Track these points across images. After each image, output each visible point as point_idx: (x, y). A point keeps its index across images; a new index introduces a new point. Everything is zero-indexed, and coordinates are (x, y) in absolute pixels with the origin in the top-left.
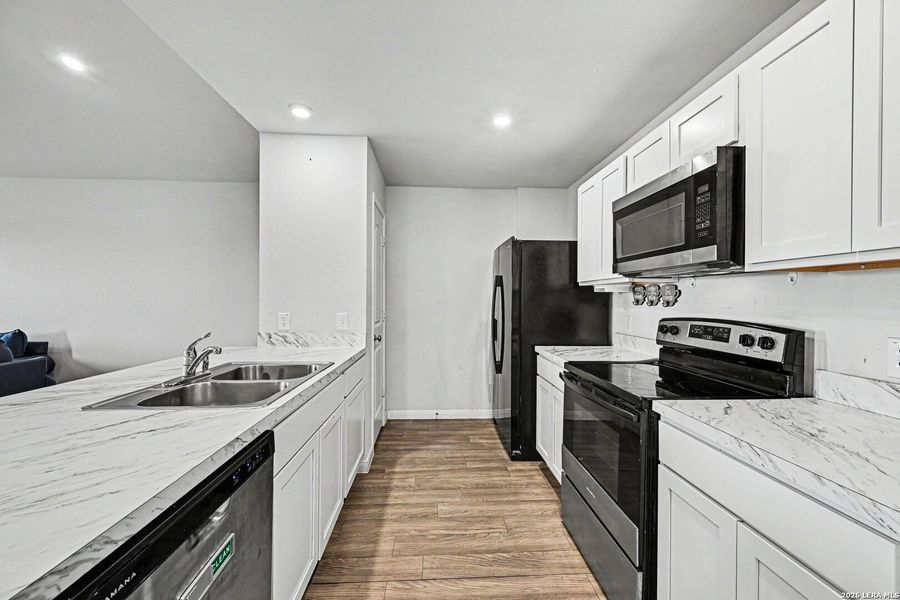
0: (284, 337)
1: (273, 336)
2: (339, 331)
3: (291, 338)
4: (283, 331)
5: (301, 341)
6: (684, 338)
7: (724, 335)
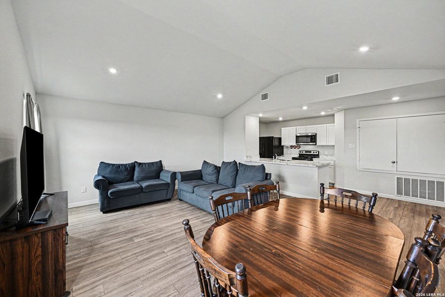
6: (304, 153)
7: (311, 152)
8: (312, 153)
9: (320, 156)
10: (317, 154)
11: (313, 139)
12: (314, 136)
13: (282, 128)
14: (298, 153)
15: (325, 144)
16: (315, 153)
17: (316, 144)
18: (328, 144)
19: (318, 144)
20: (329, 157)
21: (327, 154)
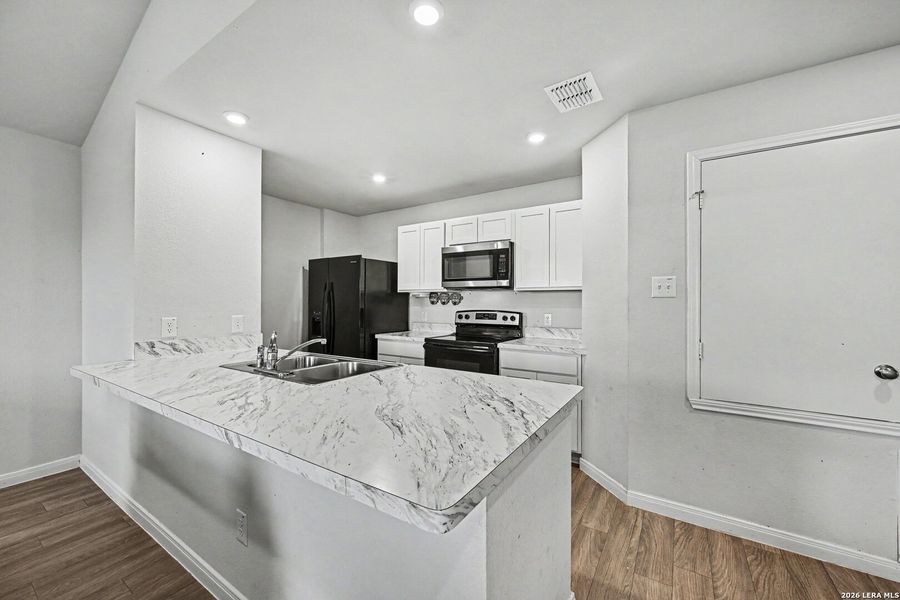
0: (171, 345)
1: (157, 345)
2: (234, 334)
3: (182, 345)
4: (169, 338)
5: (193, 347)
6: (473, 320)
7: (494, 317)
8: (499, 321)
9: (527, 333)
10: (516, 323)
11: (502, 263)
12: (504, 251)
13: (401, 229)
14: (453, 319)
15: (544, 285)
16: (509, 322)
17: (510, 287)
18: (555, 285)
19: (518, 286)
20: (557, 336)
21: (550, 324)
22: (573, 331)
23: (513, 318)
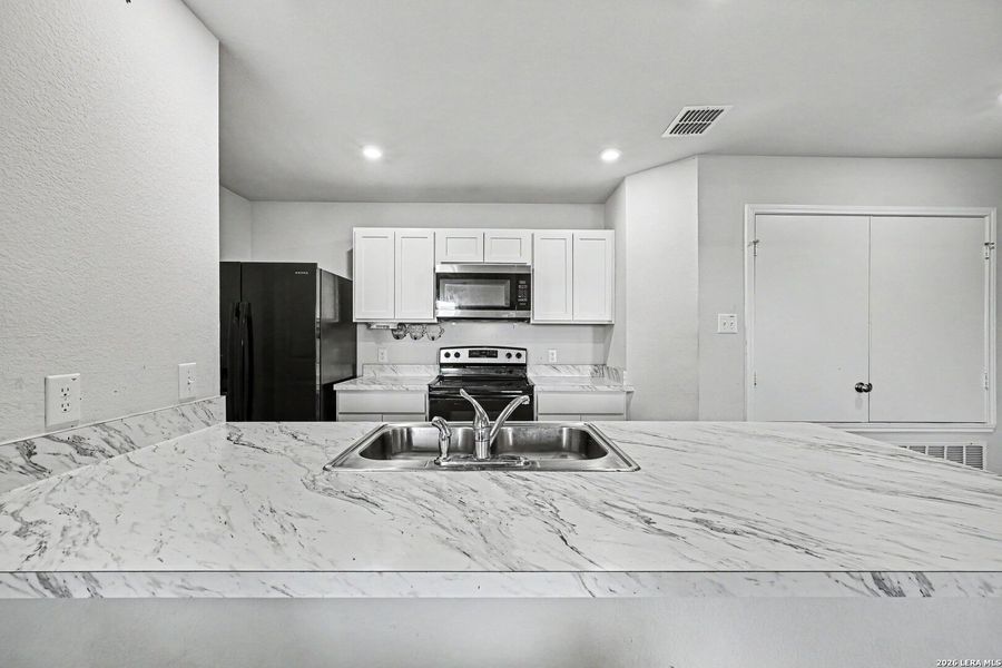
0: (72, 441)
1: (41, 446)
2: (184, 402)
4: (66, 426)
5: (117, 440)
6: (464, 358)
7: (494, 354)
8: (501, 359)
9: (530, 372)
10: (522, 360)
11: (522, 290)
12: (521, 276)
15: (567, 318)
16: (513, 360)
17: (526, 318)
18: (579, 318)
19: (535, 317)
20: (564, 373)
21: (555, 361)
22: (580, 367)
23: (519, 356)
